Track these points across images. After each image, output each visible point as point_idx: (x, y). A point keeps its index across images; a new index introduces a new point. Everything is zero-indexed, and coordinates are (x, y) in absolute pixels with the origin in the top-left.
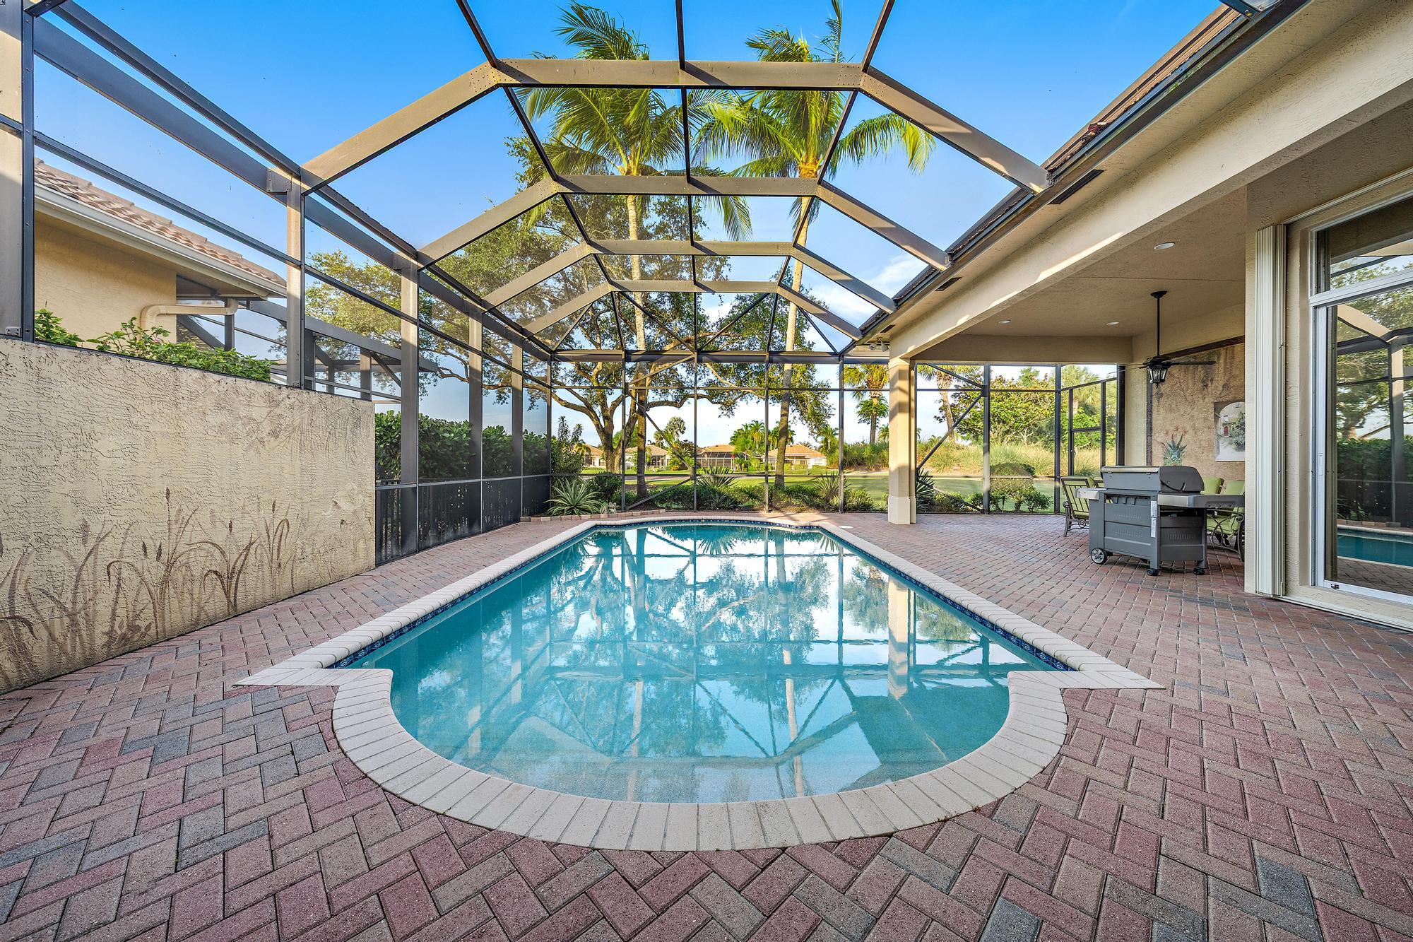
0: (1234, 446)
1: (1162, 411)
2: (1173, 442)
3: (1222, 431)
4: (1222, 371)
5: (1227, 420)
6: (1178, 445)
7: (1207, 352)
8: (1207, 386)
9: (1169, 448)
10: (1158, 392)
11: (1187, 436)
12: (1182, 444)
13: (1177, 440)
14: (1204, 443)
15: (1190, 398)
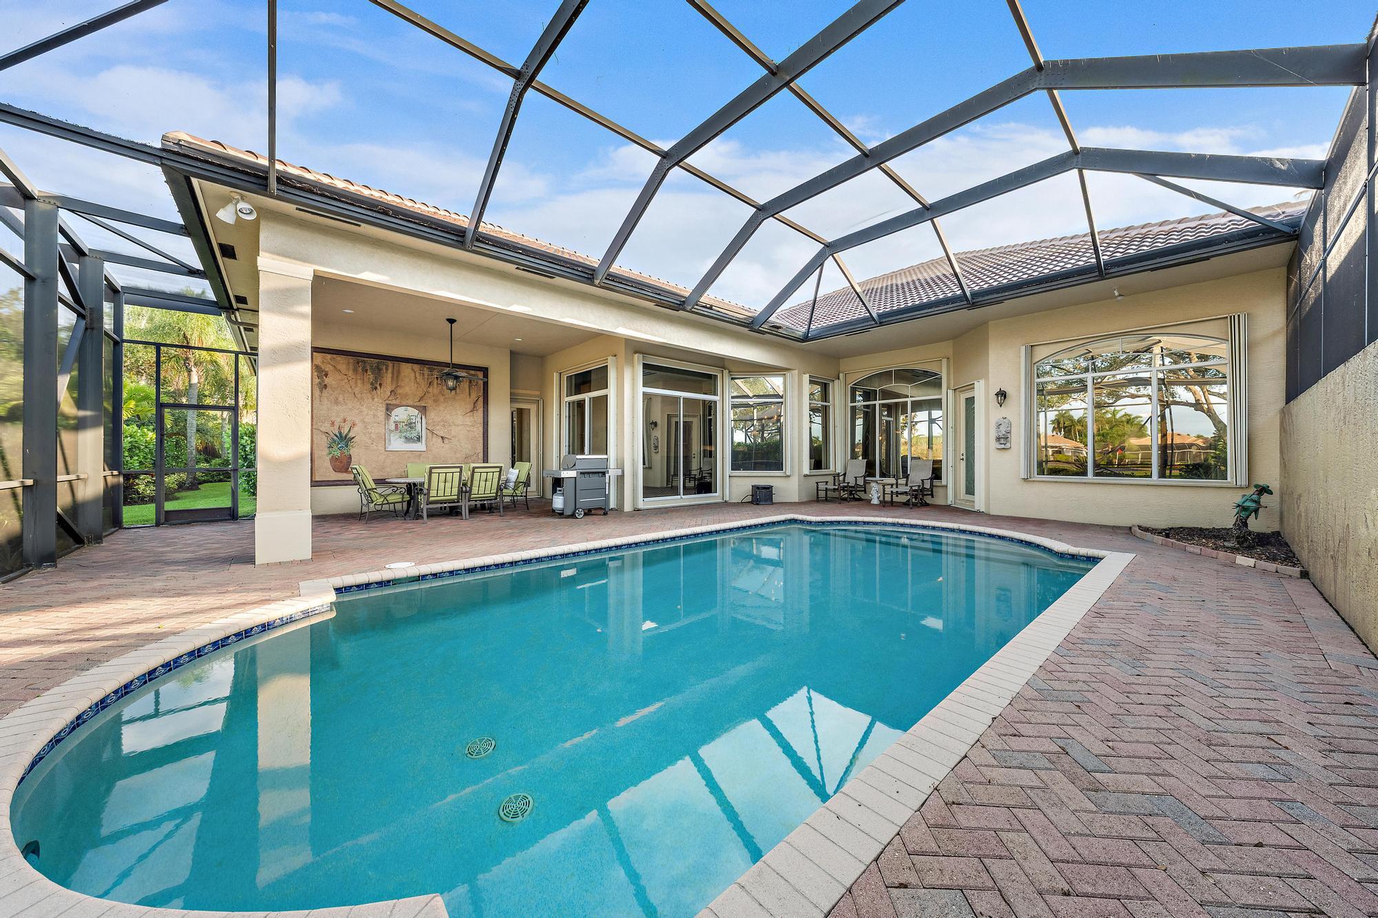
0: (403, 440)
1: (325, 402)
2: (340, 433)
3: (393, 427)
4: (390, 380)
5: (397, 418)
6: (346, 435)
7: (377, 361)
8: (376, 388)
9: (335, 438)
10: (320, 383)
11: (356, 429)
12: (351, 435)
13: (345, 431)
14: (373, 436)
15: (359, 396)
